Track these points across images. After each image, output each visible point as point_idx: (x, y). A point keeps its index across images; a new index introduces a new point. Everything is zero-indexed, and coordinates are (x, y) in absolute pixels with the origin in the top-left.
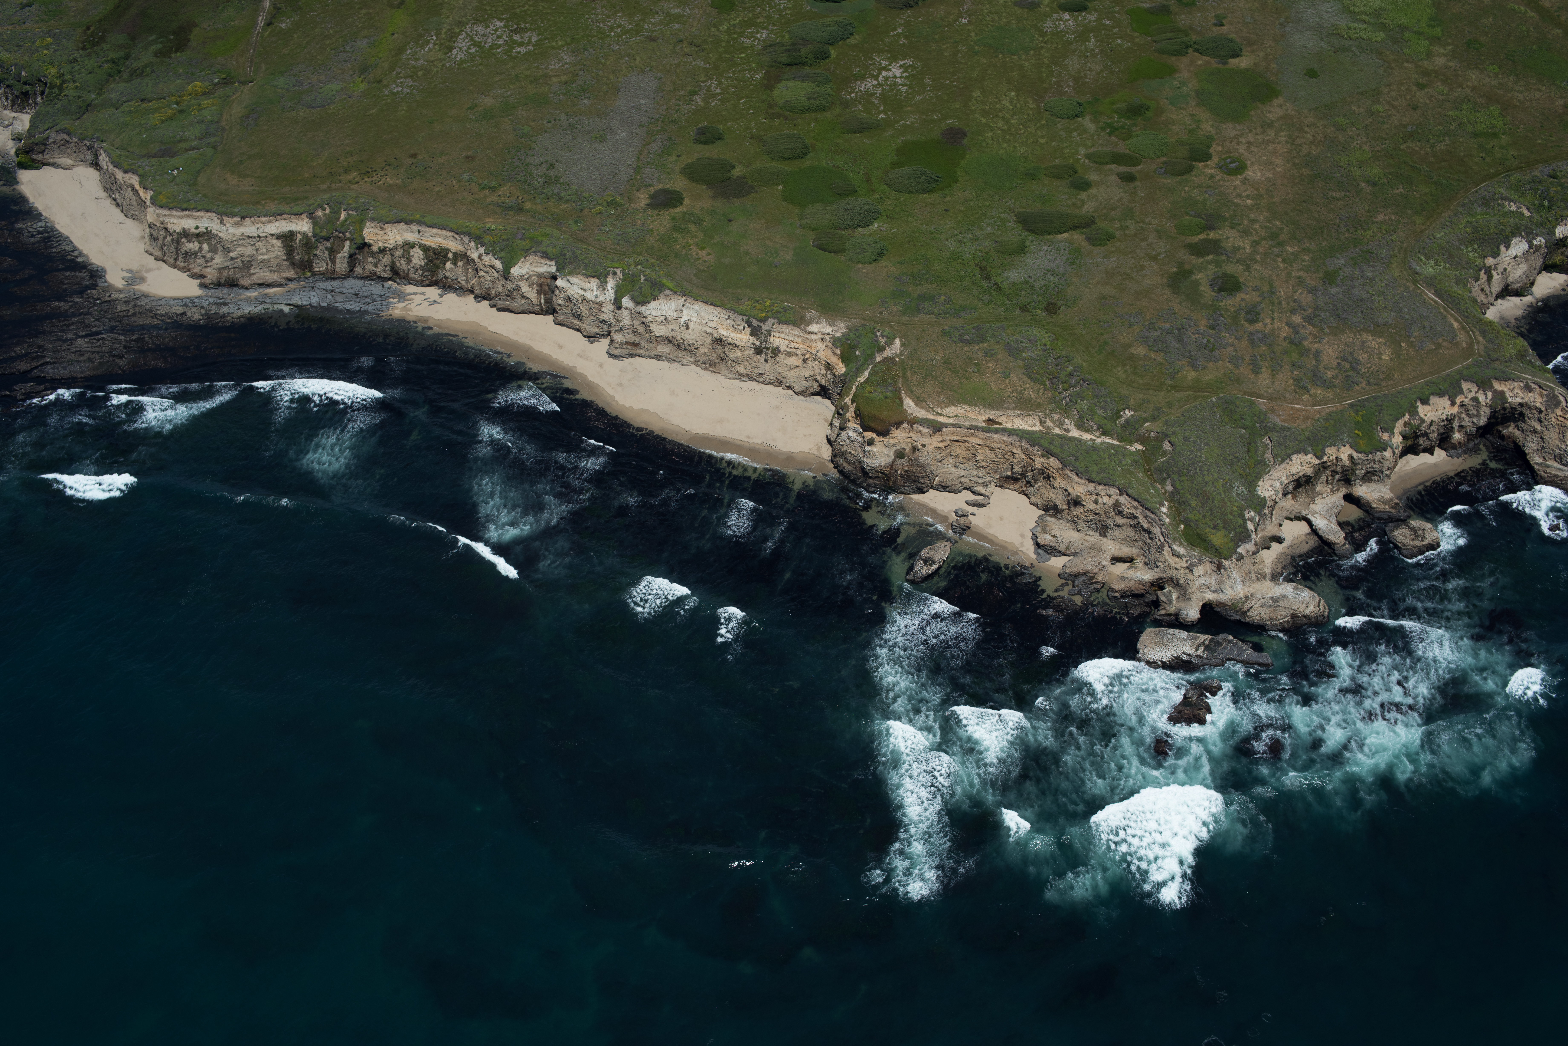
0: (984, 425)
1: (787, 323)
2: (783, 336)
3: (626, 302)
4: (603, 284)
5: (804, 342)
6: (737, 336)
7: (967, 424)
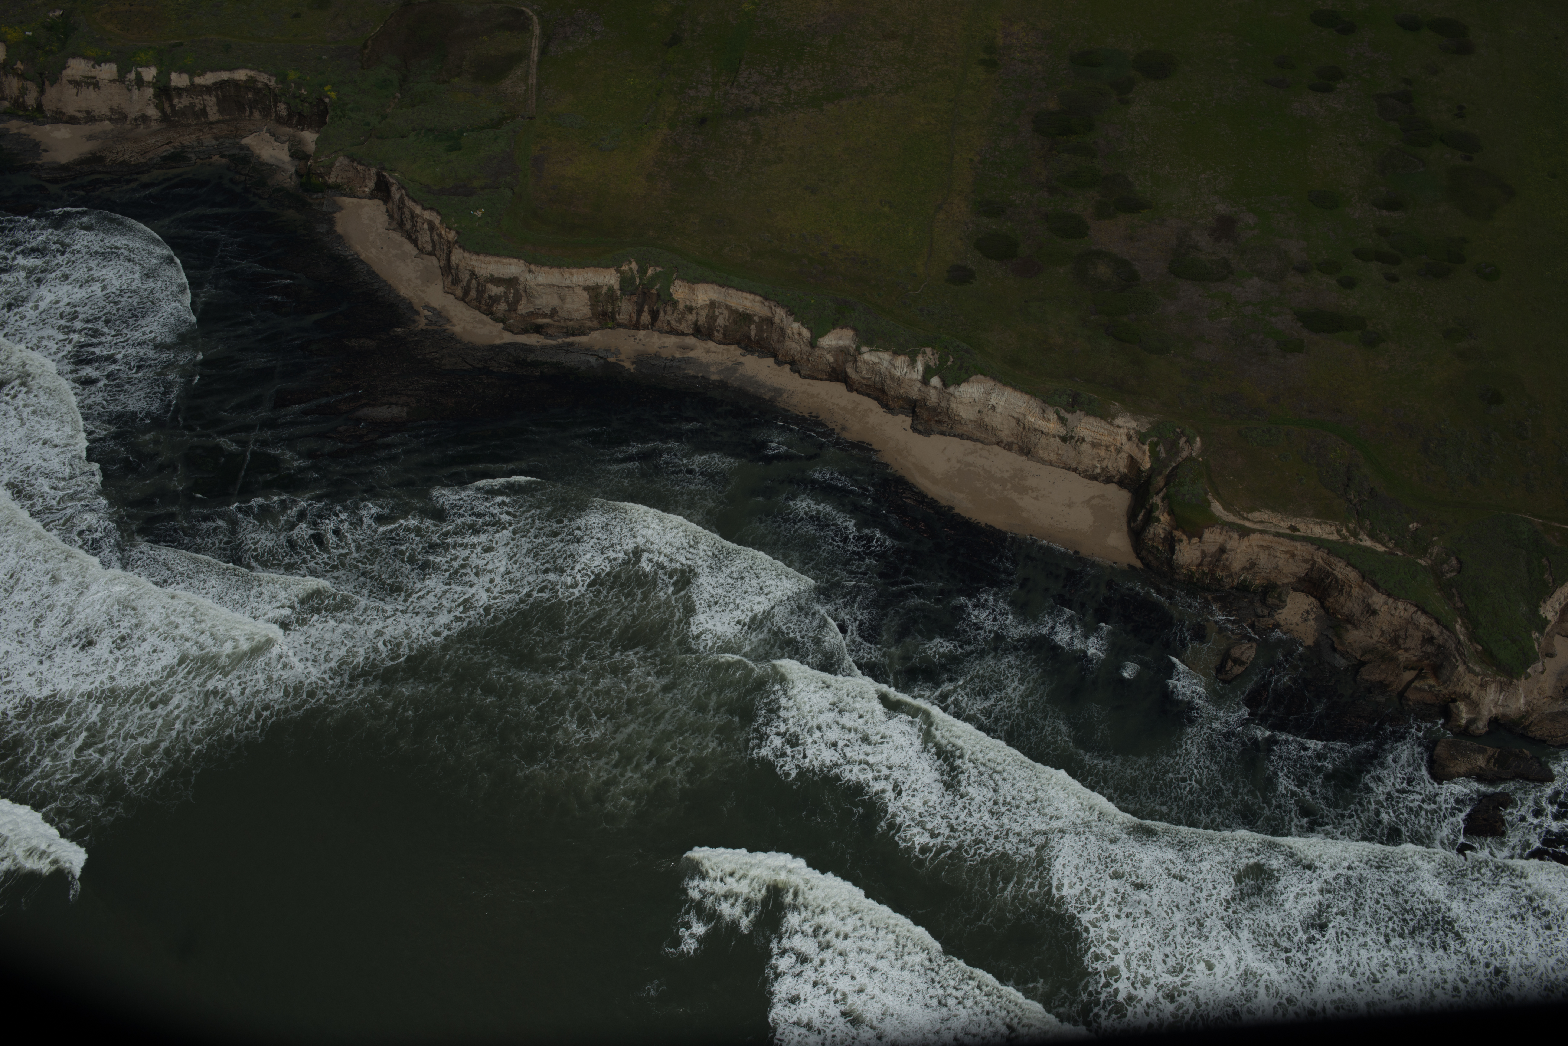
0: (1288, 532)
1: (1095, 415)
2: (1089, 427)
3: (935, 381)
4: (913, 363)
5: (1109, 434)
6: (1045, 423)
7: (1273, 530)
